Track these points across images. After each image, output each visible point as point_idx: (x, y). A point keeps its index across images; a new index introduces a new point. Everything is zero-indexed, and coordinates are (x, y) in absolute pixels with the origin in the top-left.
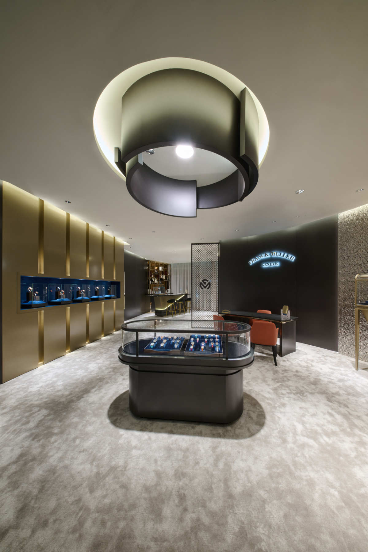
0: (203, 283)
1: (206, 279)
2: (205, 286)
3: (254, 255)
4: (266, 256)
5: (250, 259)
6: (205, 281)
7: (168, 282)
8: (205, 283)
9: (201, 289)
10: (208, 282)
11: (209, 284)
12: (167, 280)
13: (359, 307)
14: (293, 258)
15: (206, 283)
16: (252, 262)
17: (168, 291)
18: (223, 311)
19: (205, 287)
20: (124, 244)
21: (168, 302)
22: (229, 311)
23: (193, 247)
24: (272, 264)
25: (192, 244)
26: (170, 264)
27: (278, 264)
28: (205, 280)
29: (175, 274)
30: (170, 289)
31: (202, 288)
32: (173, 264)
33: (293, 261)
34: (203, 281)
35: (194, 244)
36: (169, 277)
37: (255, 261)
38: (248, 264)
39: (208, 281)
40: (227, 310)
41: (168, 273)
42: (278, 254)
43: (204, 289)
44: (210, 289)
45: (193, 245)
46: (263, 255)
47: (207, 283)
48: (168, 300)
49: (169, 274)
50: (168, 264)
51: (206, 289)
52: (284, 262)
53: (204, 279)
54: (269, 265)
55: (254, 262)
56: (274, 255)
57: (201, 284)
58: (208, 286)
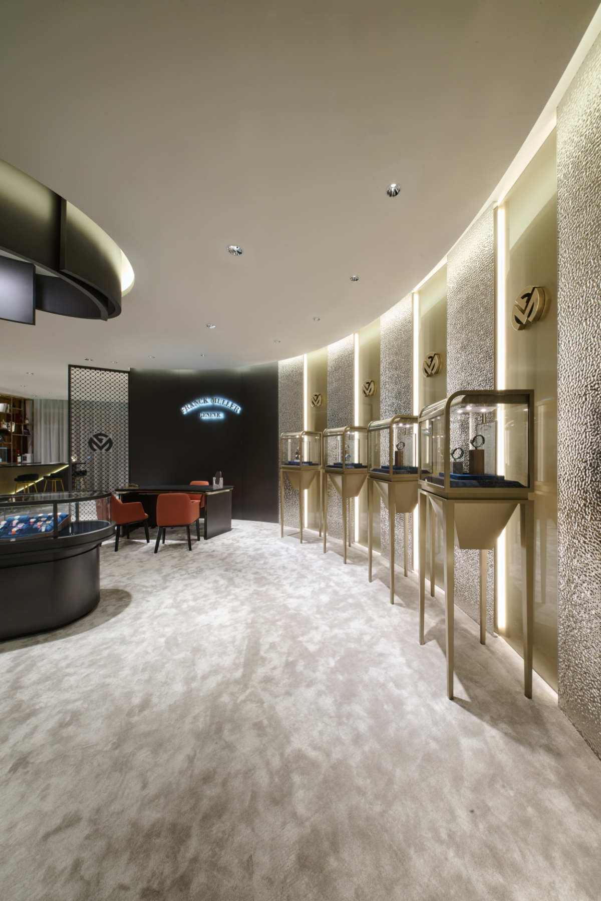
0: (96, 440)
1: (103, 432)
2: (101, 445)
3: (189, 399)
5: (183, 405)
6: (100, 437)
7: (25, 439)
8: (101, 441)
9: (91, 451)
10: (108, 438)
11: (110, 441)
12: (21, 433)
13: (284, 468)
14: (238, 409)
15: (103, 439)
17: (24, 459)
19: (101, 448)
21: (16, 480)
22: (137, 485)
23: (72, 372)
24: (213, 415)
25: (70, 366)
26: (33, 400)
27: (222, 416)
28: (101, 434)
29: (45, 423)
30: (33, 452)
31: (94, 450)
32: (41, 400)
33: (238, 412)
34: (96, 436)
35: (75, 367)
36: (29, 428)
37: (191, 409)
38: (181, 412)
39: (106, 436)
41: (25, 418)
42: (221, 401)
43: (98, 451)
44: (111, 450)
45: (72, 368)
46: (202, 401)
47: (105, 440)
48: (16, 477)
49: (27, 422)
50: (25, 400)
51: (103, 450)
52: (229, 413)
53: (99, 432)
54: (209, 415)
55: (189, 410)
56: (216, 402)
57: (91, 442)
58: (108, 445)
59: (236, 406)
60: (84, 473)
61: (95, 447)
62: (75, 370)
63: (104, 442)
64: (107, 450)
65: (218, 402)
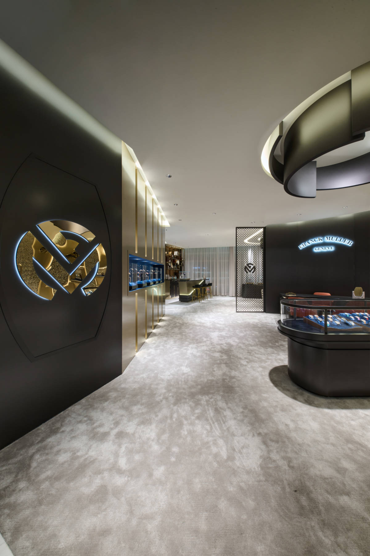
0: (248, 267)
2: (250, 269)
3: (305, 240)
4: (319, 240)
5: (300, 243)
6: (250, 265)
7: (182, 267)
8: (250, 267)
9: (245, 273)
10: (253, 266)
11: (254, 268)
12: (181, 265)
14: (352, 242)
15: (251, 266)
16: (302, 247)
17: (182, 276)
18: (287, 294)
19: (250, 271)
20: (166, 226)
22: (295, 294)
23: (237, 231)
24: (327, 248)
25: (237, 228)
26: (184, 249)
28: (250, 264)
30: (184, 273)
31: (247, 272)
32: (187, 249)
33: (350, 245)
34: (248, 265)
35: (239, 228)
36: (184, 262)
37: (307, 245)
38: (298, 248)
39: (252, 265)
40: (292, 293)
41: (183, 258)
42: (334, 239)
43: (249, 273)
44: (254, 273)
46: (316, 240)
47: (252, 267)
50: (182, 250)
51: (251, 272)
52: (340, 247)
54: (323, 249)
55: (305, 246)
56: (329, 239)
57: (246, 268)
58: (253, 270)
59: (347, 241)
60: (210, 285)
61: (248, 271)
64: (253, 272)
65: (332, 239)
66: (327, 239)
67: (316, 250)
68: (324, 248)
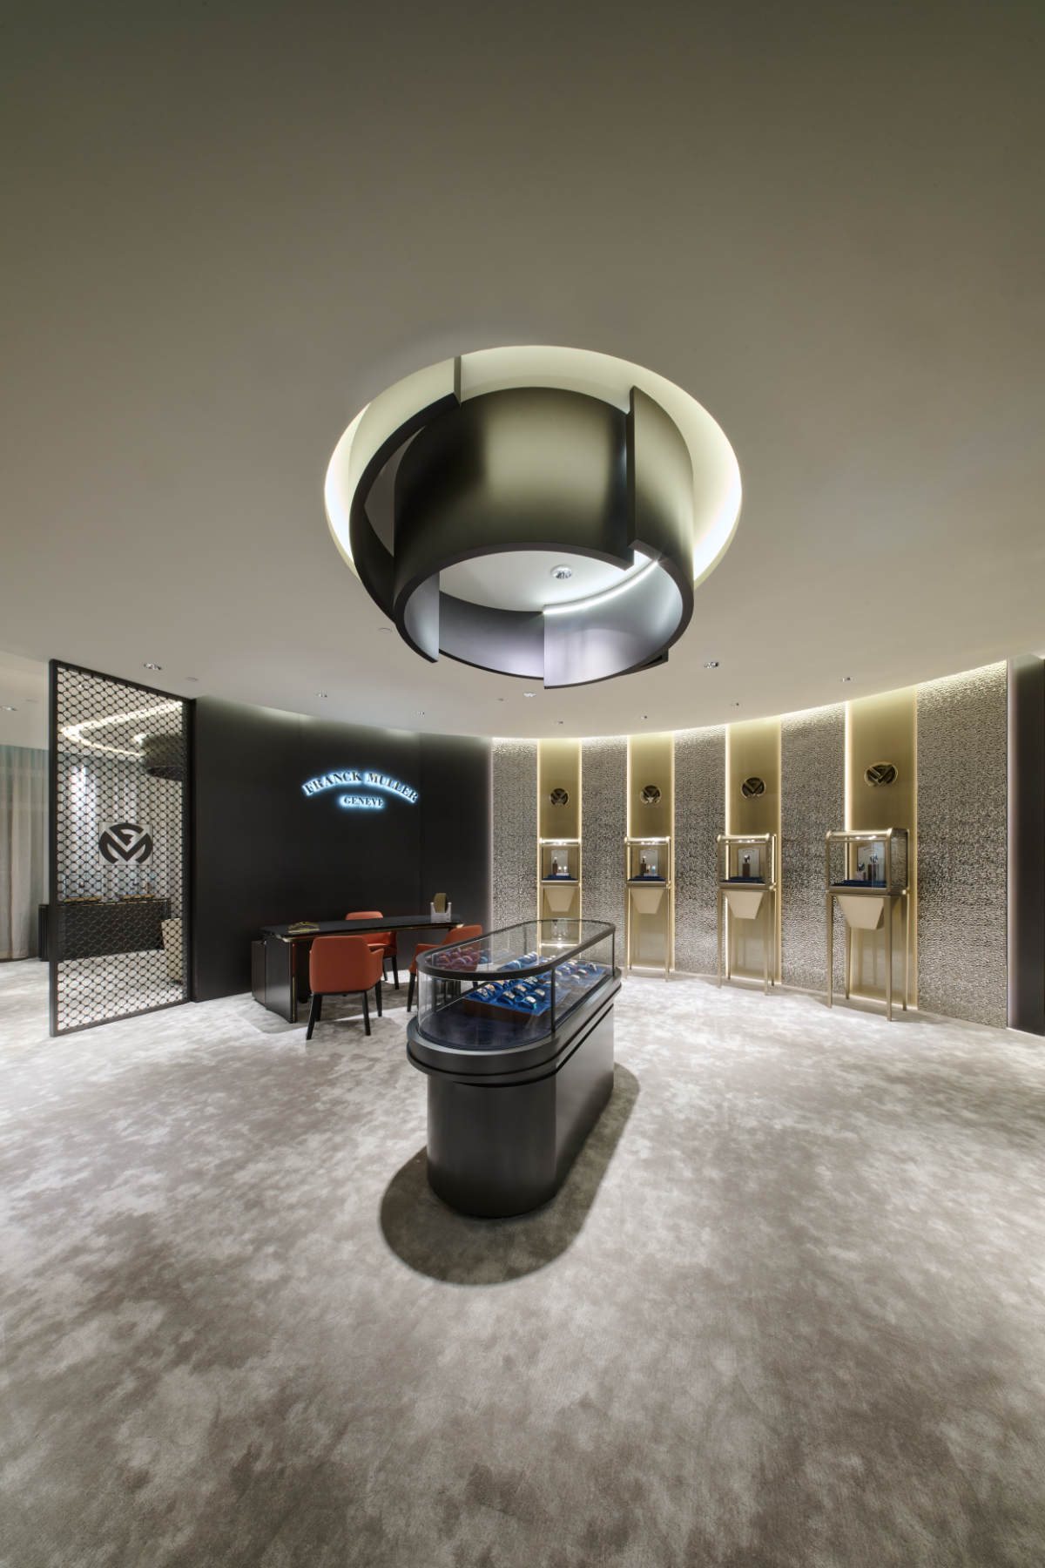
0: (116, 838)
1: (132, 821)
2: (127, 848)
3: (319, 770)
4: (354, 779)
5: (306, 779)
6: (126, 832)
8: (126, 839)
9: (103, 860)
10: (143, 834)
11: (147, 841)
14: (415, 795)
15: (131, 836)
16: (312, 787)
18: (292, 927)
19: (127, 856)
28: (127, 826)
31: (109, 860)
33: (412, 802)
34: (118, 828)
35: (68, 667)
37: (326, 788)
38: (302, 792)
39: (139, 830)
40: (307, 923)
43: (121, 861)
44: (148, 861)
45: (60, 670)
47: (136, 837)
51: (133, 861)
52: (394, 802)
53: (122, 821)
54: (362, 802)
55: (322, 790)
56: (376, 781)
57: (104, 842)
58: (144, 848)
59: (409, 791)
61: (115, 854)
62: (67, 674)
63: (133, 842)
64: (140, 860)
65: (381, 782)
66: (371, 779)
67: (346, 802)
68: (365, 801)
